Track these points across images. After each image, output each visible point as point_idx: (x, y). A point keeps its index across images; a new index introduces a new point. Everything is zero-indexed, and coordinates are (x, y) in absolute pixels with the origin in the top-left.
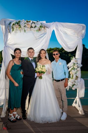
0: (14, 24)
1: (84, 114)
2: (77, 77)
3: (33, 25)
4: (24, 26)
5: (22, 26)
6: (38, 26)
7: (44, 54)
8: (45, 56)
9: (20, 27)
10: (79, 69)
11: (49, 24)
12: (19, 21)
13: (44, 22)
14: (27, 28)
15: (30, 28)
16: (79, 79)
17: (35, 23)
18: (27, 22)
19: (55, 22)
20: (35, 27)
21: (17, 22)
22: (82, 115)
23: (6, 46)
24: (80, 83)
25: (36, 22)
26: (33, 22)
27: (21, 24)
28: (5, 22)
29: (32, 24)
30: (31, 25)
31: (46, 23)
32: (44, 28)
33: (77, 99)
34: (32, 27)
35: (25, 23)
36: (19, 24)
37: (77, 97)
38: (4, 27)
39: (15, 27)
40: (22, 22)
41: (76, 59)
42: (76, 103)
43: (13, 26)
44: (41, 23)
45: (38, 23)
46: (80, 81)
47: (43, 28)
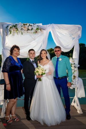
0: (11, 28)
1: (82, 113)
2: (74, 77)
3: (30, 28)
4: (21, 29)
5: (19, 29)
6: (35, 28)
7: (45, 55)
8: (45, 57)
9: (17, 30)
10: (76, 69)
11: (45, 26)
12: (16, 25)
13: (41, 24)
14: (24, 31)
15: (27, 30)
16: (77, 79)
17: (31, 26)
18: (24, 25)
19: (51, 24)
20: (32, 29)
21: (14, 25)
22: (81, 114)
23: (5, 49)
24: (78, 83)
25: (32, 24)
26: (30, 25)
27: (18, 27)
28: (3, 26)
29: (28, 26)
30: (27, 28)
31: (43, 25)
32: (41, 30)
33: (76, 98)
34: (28, 29)
35: (22, 26)
36: (16, 27)
37: (75, 97)
38: (2, 30)
39: (12, 30)
40: (19, 25)
41: (73, 59)
42: (75, 102)
43: (11, 29)
44: (37, 26)
45: (35, 25)
46: (78, 81)
47: (39, 31)
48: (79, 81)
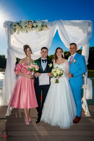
0: (15, 25)
6: (40, 25)
9: (22, 27)
14: (28, 28)
15: (32, 28)
24: (87, 83)
29: (33, 23)
32: (46, 27)
35: (26, 23)
36: (20, 24)
44: (42, 22)
48: (88, 82)
